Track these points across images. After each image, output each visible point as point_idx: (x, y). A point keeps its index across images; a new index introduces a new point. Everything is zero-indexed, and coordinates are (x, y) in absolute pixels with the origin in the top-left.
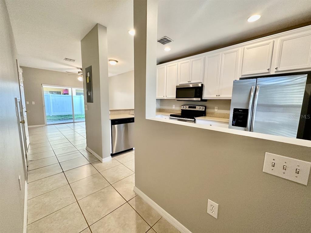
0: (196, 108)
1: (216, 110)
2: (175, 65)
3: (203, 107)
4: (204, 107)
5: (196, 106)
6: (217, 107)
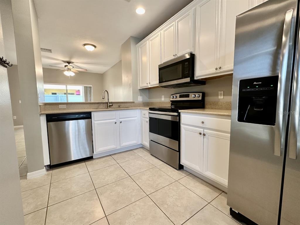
0: (189, 97)
1: (221, 97)
2: (158, 36)
3: (199, 94)
4: (201, 94)
5: (190, 93)
6: (222, 92)
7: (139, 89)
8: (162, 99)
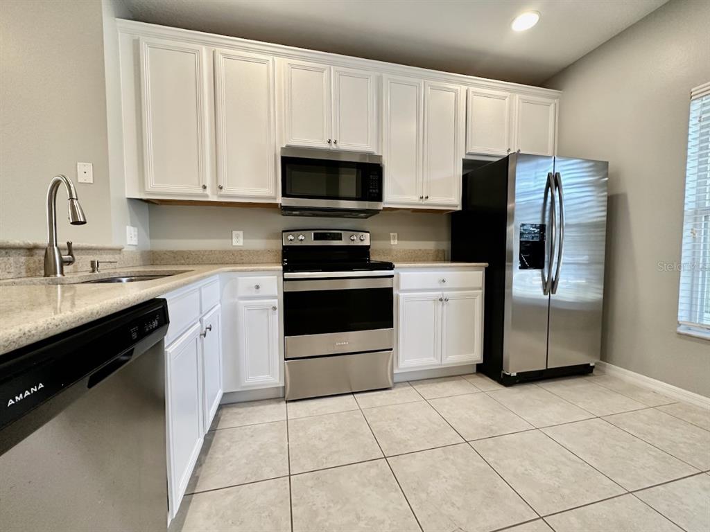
0: (341, 239)
1: (394, 242)
3: (364, 234)
4: (367, 235)
5: (342, 232)
6: (396, 234)
7: (128, 198)
8: (234, 240)
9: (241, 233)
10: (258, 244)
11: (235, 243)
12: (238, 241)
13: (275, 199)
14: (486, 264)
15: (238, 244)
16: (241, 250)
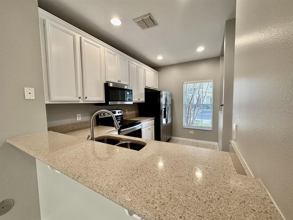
1: (127, 112)
5: (116, 111)
6: (127, 110)
8: (77, 118)
9: (80, 115)
10: (86, 119)
11: (78, 119)
12: (79, 118)
13: (103, 101)
14: (155, 118)
15: (79, 120)
16: (81, 122)
